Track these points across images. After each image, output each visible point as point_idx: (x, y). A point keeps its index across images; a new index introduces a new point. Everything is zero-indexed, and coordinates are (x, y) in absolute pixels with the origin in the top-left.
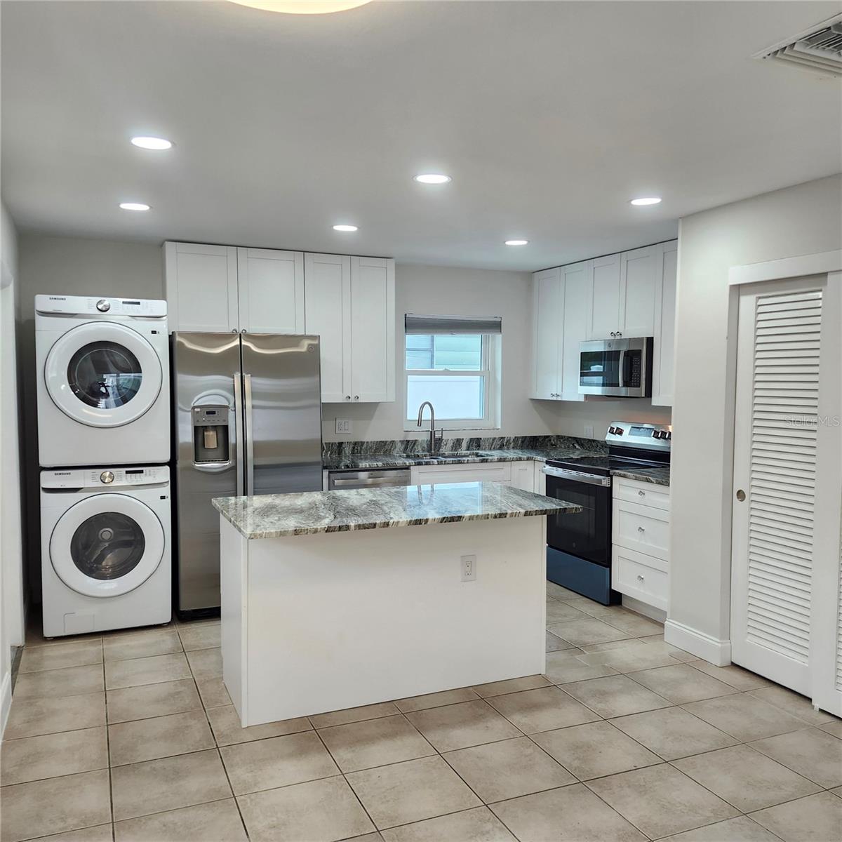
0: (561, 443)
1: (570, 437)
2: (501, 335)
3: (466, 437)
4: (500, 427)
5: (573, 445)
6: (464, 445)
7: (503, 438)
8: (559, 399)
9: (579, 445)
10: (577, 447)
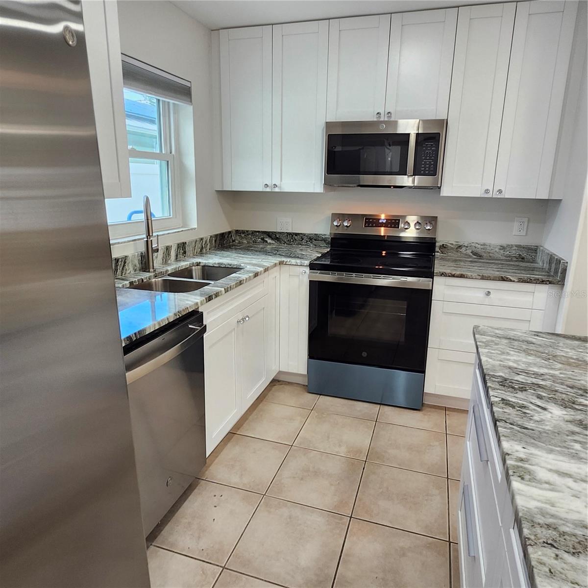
0: (242, 238)
1: (258, 232)
2: (192, 107)
3: (173, 242)
4: (196, 227)
5: (263, 239)
6: (173, 253)
7: (202, 239)
8: (277, 190)
9: (272, 239)
10: (269, 241)
